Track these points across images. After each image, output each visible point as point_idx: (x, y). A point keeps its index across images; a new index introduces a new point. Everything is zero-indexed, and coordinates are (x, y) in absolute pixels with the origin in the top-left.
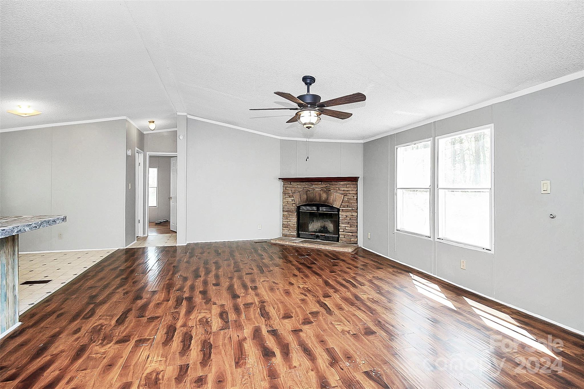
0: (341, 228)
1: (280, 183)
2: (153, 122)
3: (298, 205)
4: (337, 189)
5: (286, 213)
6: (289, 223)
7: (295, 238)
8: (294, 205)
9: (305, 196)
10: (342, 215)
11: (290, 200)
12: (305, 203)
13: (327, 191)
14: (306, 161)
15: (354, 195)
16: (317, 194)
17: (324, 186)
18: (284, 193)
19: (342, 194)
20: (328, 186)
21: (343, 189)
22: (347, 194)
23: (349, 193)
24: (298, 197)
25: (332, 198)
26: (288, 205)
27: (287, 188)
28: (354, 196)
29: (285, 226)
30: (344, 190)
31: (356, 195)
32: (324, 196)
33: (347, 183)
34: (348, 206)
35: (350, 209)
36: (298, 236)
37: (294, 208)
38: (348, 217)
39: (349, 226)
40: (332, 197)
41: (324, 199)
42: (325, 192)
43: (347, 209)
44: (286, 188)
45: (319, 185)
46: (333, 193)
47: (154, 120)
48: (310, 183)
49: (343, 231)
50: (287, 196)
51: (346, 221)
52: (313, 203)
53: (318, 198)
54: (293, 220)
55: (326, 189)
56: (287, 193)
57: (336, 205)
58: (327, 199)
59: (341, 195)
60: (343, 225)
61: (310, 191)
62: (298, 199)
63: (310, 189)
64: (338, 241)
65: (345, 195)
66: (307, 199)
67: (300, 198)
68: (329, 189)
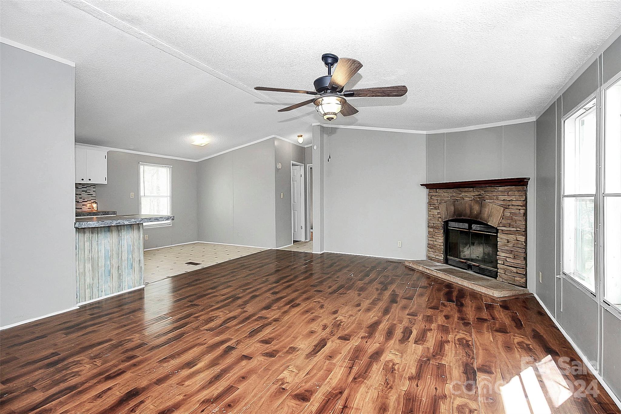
0: (499, 258)
1: (425, 191)
2: (301, 136)
3: (445, 219)
4: (495, 198)
5: (431, 230)
6: (435, 243)
7: (440, 264)
8: (440, 219)
9: (452, 208)
10: (502, 239)
11: (435, 212)
12: (453, 217)
13: (481, 201)
14: (328, 161)
15: (520, 207)
16: (467, 205)
17: (477, 193)
18: (430, 204)
19: (501, 206)
20: (481, 194)
21: (502, 198)
22: (509, 205)
23: (512, 205)
24: (444, 209)
25: (486, 212)
26: (433, 219)
27: (433, 197)
28: (520, 210)
29: (431, 247)
30: (504, 200)
31: (524, 208)
32: (476, 208)
33: (508, 188)
34: (510, 225)
35: (513, 229)
36: (446, 261)
37: (440, 223)
38: (510, 242)
39: (511, 256)
40: (487, 210)
41: (476, 212)
42: (477, 202)
43: (508, 229)
44: (431, 197)
45: (470, 192)
46: (489, 205)
47: (302, 135)
48: (459, 190)
49: (503, 263)
50: (432, 208)
51: (506, 248)
52: (462, 218)
53: (468, 211)
54: (440, 240)
55: (479, 198)
56: (432, 203)
57: (493, 222)
58: (480, 212)
59: (499, 207)
60: (503, 254)
61: (457, 201)
62: (443, 212)
63: (457, 198)
64: (495, 277)
65: (506, 208)
66: (455, 212)
67: (447, 210)
68: (483, 197)
